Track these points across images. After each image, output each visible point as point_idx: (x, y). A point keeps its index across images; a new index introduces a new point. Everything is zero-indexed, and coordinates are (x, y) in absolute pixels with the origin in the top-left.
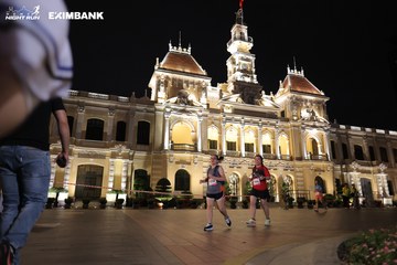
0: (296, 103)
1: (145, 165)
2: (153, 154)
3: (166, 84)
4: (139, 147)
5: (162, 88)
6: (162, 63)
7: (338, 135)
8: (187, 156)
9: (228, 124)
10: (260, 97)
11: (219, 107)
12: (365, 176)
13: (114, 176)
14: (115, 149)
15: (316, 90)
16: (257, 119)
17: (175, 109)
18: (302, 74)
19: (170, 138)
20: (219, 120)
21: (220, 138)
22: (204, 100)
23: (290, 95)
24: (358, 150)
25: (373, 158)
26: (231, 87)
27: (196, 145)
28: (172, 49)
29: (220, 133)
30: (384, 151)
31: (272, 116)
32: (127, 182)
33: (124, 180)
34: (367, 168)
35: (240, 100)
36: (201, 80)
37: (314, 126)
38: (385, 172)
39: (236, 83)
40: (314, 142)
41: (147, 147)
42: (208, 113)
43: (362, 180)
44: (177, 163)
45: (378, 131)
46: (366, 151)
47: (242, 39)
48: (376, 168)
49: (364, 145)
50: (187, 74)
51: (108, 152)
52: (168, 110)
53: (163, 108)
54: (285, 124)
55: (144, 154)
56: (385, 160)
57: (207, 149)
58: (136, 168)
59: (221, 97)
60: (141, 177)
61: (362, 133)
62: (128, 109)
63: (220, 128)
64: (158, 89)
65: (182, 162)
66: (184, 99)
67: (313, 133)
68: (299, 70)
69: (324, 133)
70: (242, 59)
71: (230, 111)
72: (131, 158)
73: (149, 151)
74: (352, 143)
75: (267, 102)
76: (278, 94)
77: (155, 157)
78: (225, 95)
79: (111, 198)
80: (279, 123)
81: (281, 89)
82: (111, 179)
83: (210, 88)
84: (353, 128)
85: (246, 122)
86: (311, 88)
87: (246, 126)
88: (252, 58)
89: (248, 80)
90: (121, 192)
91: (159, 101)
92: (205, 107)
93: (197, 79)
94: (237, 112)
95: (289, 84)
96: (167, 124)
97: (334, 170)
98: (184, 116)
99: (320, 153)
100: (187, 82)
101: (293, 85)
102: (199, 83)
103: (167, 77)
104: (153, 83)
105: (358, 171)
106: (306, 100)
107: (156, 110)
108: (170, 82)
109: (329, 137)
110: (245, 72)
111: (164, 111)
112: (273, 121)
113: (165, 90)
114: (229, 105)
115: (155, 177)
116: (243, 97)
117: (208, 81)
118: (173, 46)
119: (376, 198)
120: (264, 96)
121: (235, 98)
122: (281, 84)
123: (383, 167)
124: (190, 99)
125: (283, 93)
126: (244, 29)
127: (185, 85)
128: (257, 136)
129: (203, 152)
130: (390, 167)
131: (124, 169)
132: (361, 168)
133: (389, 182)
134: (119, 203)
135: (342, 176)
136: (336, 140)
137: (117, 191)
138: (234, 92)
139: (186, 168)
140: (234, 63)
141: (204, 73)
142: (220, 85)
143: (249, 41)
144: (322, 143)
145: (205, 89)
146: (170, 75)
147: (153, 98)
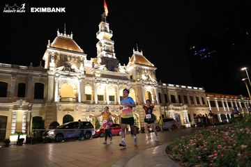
0: (139, 71)
1: (40, 113)
2: (46, 105)
3: (55, 58)
4: (36, 101)
5: (53, 60)
6: (52, 44)
7: (162, 89)
8: (71, 105)
9: (98, 84)
10: (117, 67)
11: (92, 73)
12: (177, 112)
13: (17, 123)
14: (17, 103)
15: (150, 63)
16: (116, 81)
17: (62, 75)
18: (141, 54)
19: (59, 94)
20: (92, 81)
21: (93, 93)
22: (82, 68)
23: (135, 66)
24: (173, 97)
25: (180, 102)
26: (100, 61)
27: (77, 98)
28: (59, 34)
29: (93, 90)
30: (185, 97)
31: (125, 78)
32: (26, 126)
33: (24, 125)
34: (178, 108)
35: (105, 69)
36: (80, 55)
37: (149, 84)
38: (187, 109)
39: (103, 58)
40: (149, 94)
41: (42, 101)
42: (85, 77)
43: (176, 114)
44: (64, 110)
45: (182, 87)
46: (177, 98)
47: (106, 31)
48: (182, 107)
49: (176, 94)
50: (70, 51)
51: (11, 105)
52: (57, 75)
53: (53, 73)
54: (133, 83)
55: (40, 105)
56: (186, 102)
57: (85, 100)
58: (34, 115)
59: (93, 67)
60: (38, 122)
61: (174, 88)
62: (27, 75)
63: (93, 86)
64: (50, 61)
65: (68, 110)
66: (68, 68)
67: (148, 89)
68: (140, 51)
69: (155, 88)
70: (106, 43)
71: (99, 76)
72: (29, 108)
73: (43, 103)
74: (169, 94)
75: (122, 70)
76: (128, 65)
77: (48, 107)
78: (96, 66)
79: (14, 139)
80: (130, 83)
81: (130, 63)
82: (14, 125)
83: (86, 60)
84: (170, 85)
85: (109, 82)
86: (146, 62)
87: (110, 85)
88: (113, 43)
89: (110, 56)
90: (22, 134)
91: (51, 69)
92: (83, 73)
93: (77, 55)
94: (103, 76)
95: (135, 59)
96: (57, 84)
97: (161, 110)
98: (68, 79)
99: (153, 100)
100: (70, 57)
101: (137, 60)
102: (78, 58)
103: (56, 53)
104: (46, 57)
105: (173, 109)
106: (144, 69)
107: (48, 75)
108: (58, 57)
109: (157, 90)
110: (108, 51)
111: (54, 76)
112: (126, 82)
113: (55, 62)
114: (99, 72)
115: (48, 121)
116: (107, 67)
117: (85, 56)
118: (60, 33)
119: (183, 124)
120: (120, 67)
121: (102, 67)
122: (130, 60)
123: (185, 106)
124: (72, 67)
125: (131, 65)
126: (107, 25)
127: (69, 58)
128: (116, 91)
129: (82, 102)
130: (189, 106)
131: (24, 117)
132: (175, 107)
133: (189, 115)
134: (20, 142)
135: (165, 113)
136: (161, 92)
137: (19, 133)
138: (102, 64)
139: (70, 113)
140: (101, 46)
141: (82, 51)
142: (92, 59)
143: (110, 32)
144: (154, 94)
145: (82, 61)
146: (59, 52)
147: (46, 67)
